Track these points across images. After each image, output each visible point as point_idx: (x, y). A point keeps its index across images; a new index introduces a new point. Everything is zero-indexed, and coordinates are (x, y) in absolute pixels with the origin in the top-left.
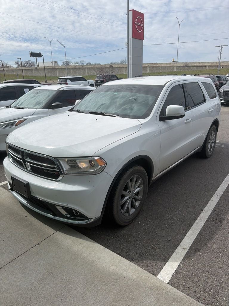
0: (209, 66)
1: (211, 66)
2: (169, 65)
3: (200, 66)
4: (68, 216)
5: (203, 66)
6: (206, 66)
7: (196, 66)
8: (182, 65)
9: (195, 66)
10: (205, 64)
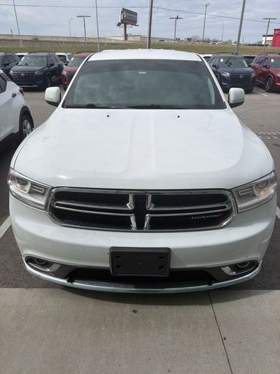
0: (65, 42)
1: (68, 42)
2: (10, 38)
3: (54, 42)
4: (234, 273)
5: (58, 42)
6: (61, 42)
7: (50, 41)
8: (30, 39)
9: (47, 41)
10: (60, 40)
